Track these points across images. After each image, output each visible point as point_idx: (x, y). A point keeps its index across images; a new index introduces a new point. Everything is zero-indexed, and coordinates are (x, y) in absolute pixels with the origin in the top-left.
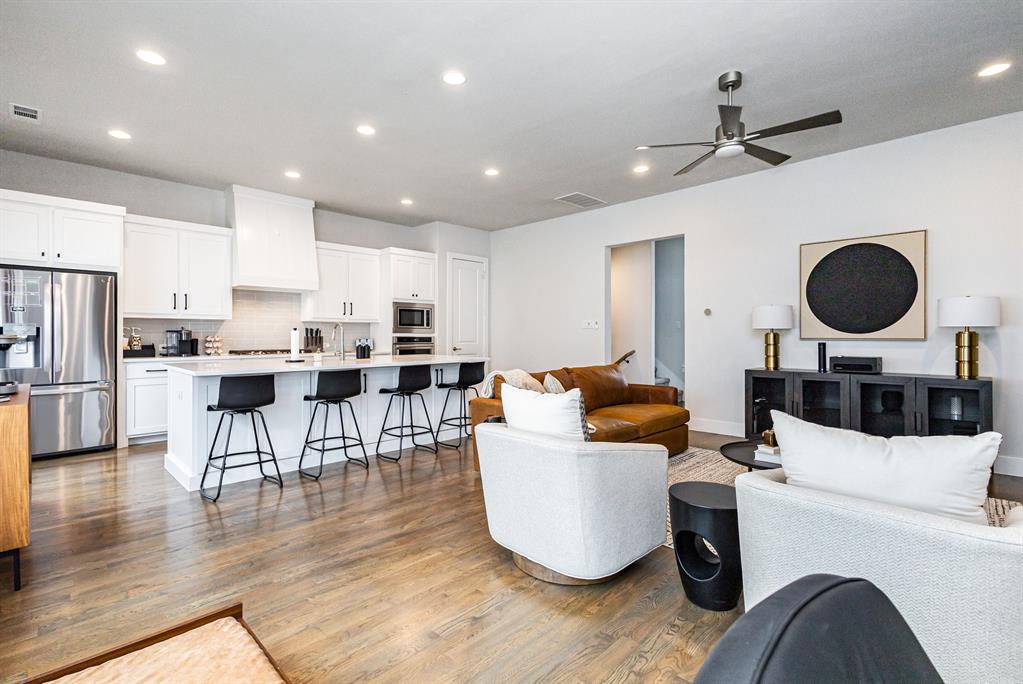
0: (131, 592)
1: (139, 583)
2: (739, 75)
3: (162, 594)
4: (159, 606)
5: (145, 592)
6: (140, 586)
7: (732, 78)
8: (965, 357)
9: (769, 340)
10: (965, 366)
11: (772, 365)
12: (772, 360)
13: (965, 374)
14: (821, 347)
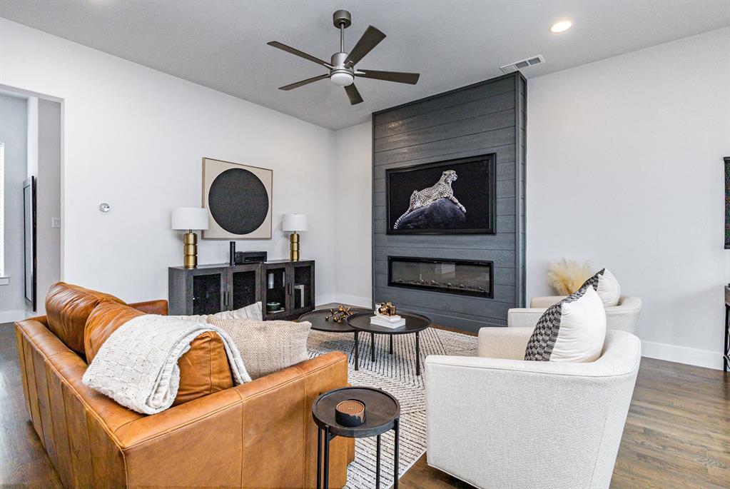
2: (349, 15)
8: (296, 249)
9: (189, 240)
10: (296, 253)
11: (191, 264)
12: (191, 258)
13: (295, 258)
14: (232, 245)
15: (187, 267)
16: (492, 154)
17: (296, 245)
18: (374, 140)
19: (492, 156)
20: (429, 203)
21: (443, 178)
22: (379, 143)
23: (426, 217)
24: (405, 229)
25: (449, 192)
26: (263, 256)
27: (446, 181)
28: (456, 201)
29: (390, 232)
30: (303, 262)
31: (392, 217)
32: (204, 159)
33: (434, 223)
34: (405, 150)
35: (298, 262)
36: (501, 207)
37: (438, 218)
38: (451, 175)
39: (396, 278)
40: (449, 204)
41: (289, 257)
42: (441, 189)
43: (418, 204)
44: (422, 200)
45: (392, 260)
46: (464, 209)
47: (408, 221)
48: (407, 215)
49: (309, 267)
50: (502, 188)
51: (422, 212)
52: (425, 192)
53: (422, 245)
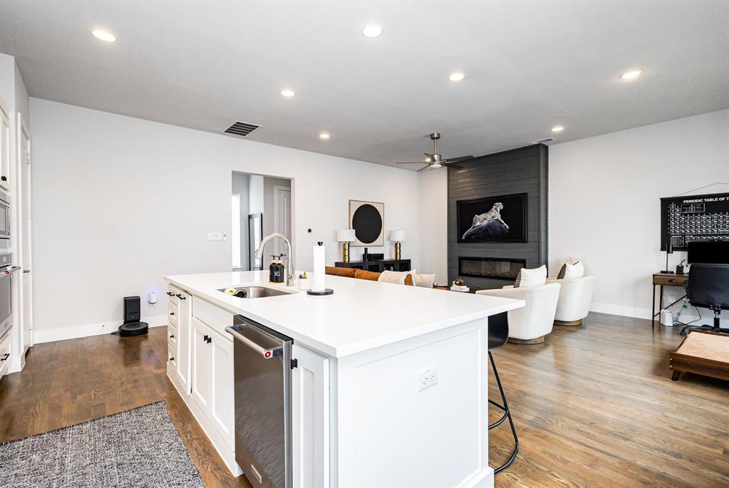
0: (682, 428)
1: (673, 430)
2: (439, 134)
3: (666, 416)
4: (674, 413)
5: (674, 423)
6: (673, 428)
7: (436, 136)
8: (398, 252)
9: (346, 247)
10: (398, 255)
11: (347, 260)
12: (347, 257)
13: (398, 258)
14: (366, 249)
15: (345, 262)
16: (524, 194)
17: (398, 250)
18: (449, 181)
19: (525, 195)
20: (485, 222)
21: (494, 207)
22: (451, 183)
23: (483, 231)
24: (470, 239)
25: (498, 216)
26: (381, 256)
27: (496, 209)
28: (503, 222)
29: (460, 241)
30: (403, 261)
31: (461, 232)
32: (350, 201)
33: (487, 235)
34: (469, 188)
35: (400, 260)
36: (531, 226)
37: (491, 233)
38: (500, 206)
39: (465, 270)
40: (498, 224)
41: (394, 258)
42: (493, 214)
43: (478, 223)
44: (481, 220)
45: (461, 259)
46: (507, 227)
47: (472, 234)
48: (471, 230)
49: (408, 263)
50: (531, 214)
51: (480, 229)
52: (483, 216)
53: (481, 250)
